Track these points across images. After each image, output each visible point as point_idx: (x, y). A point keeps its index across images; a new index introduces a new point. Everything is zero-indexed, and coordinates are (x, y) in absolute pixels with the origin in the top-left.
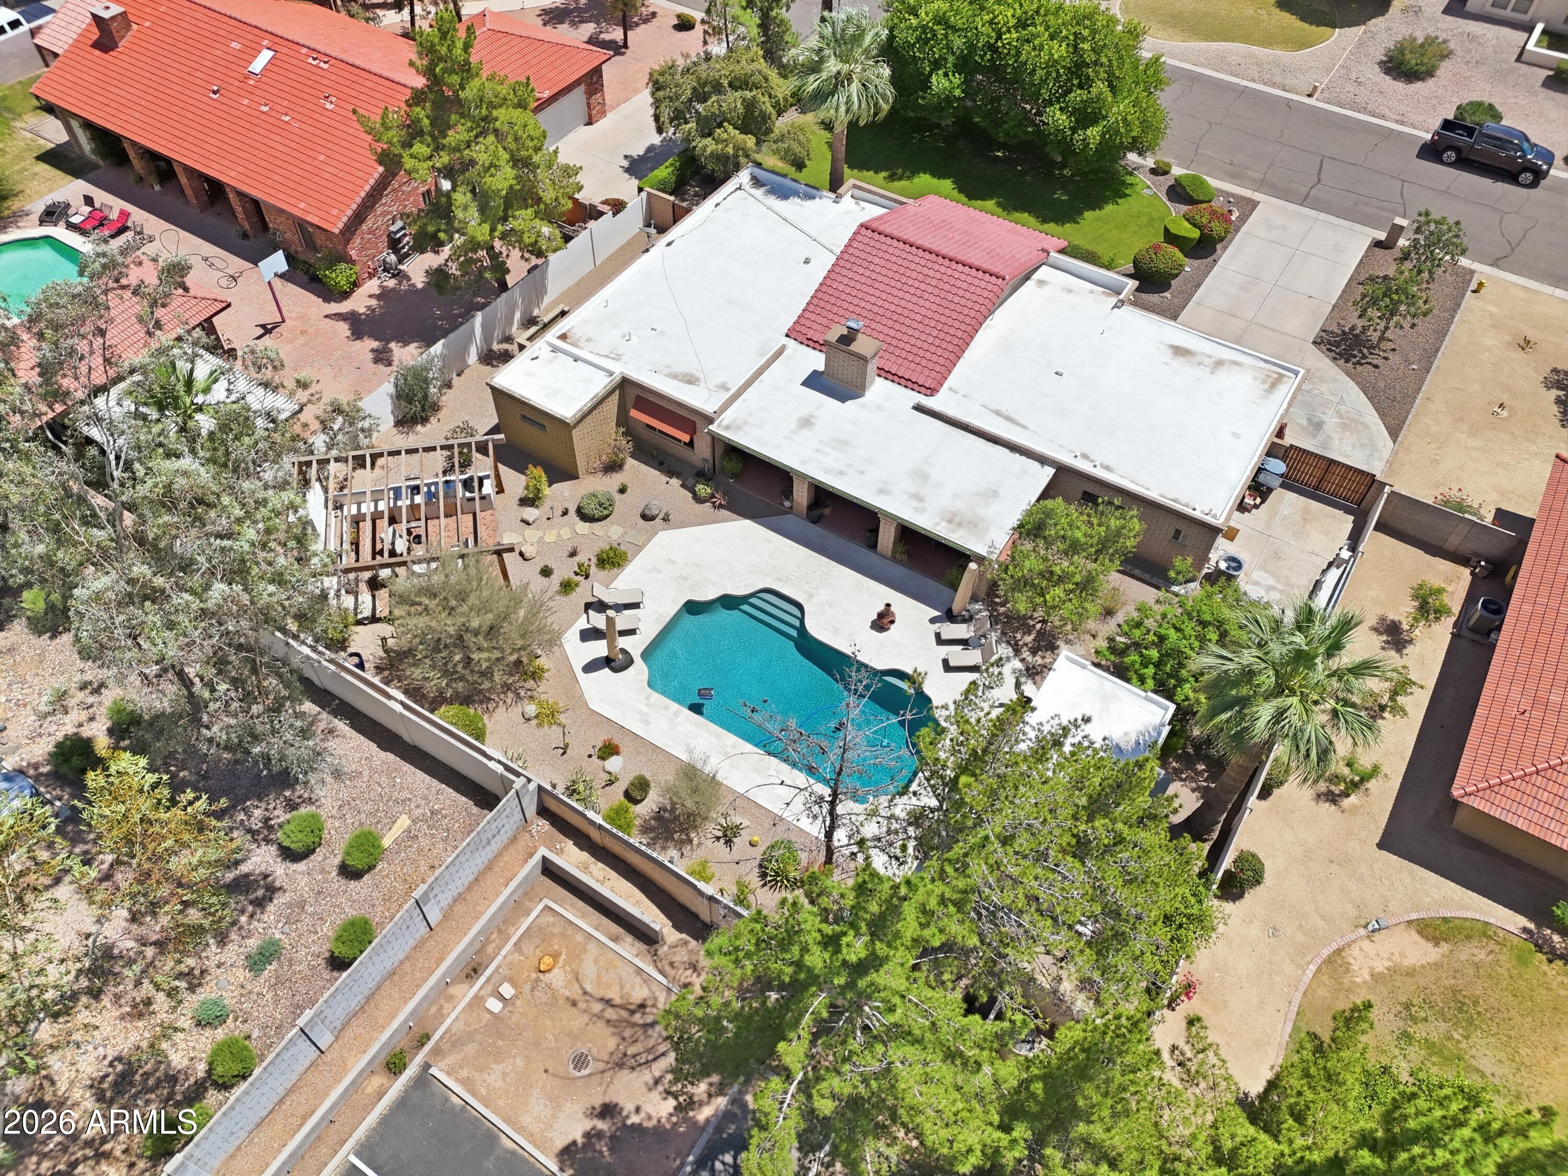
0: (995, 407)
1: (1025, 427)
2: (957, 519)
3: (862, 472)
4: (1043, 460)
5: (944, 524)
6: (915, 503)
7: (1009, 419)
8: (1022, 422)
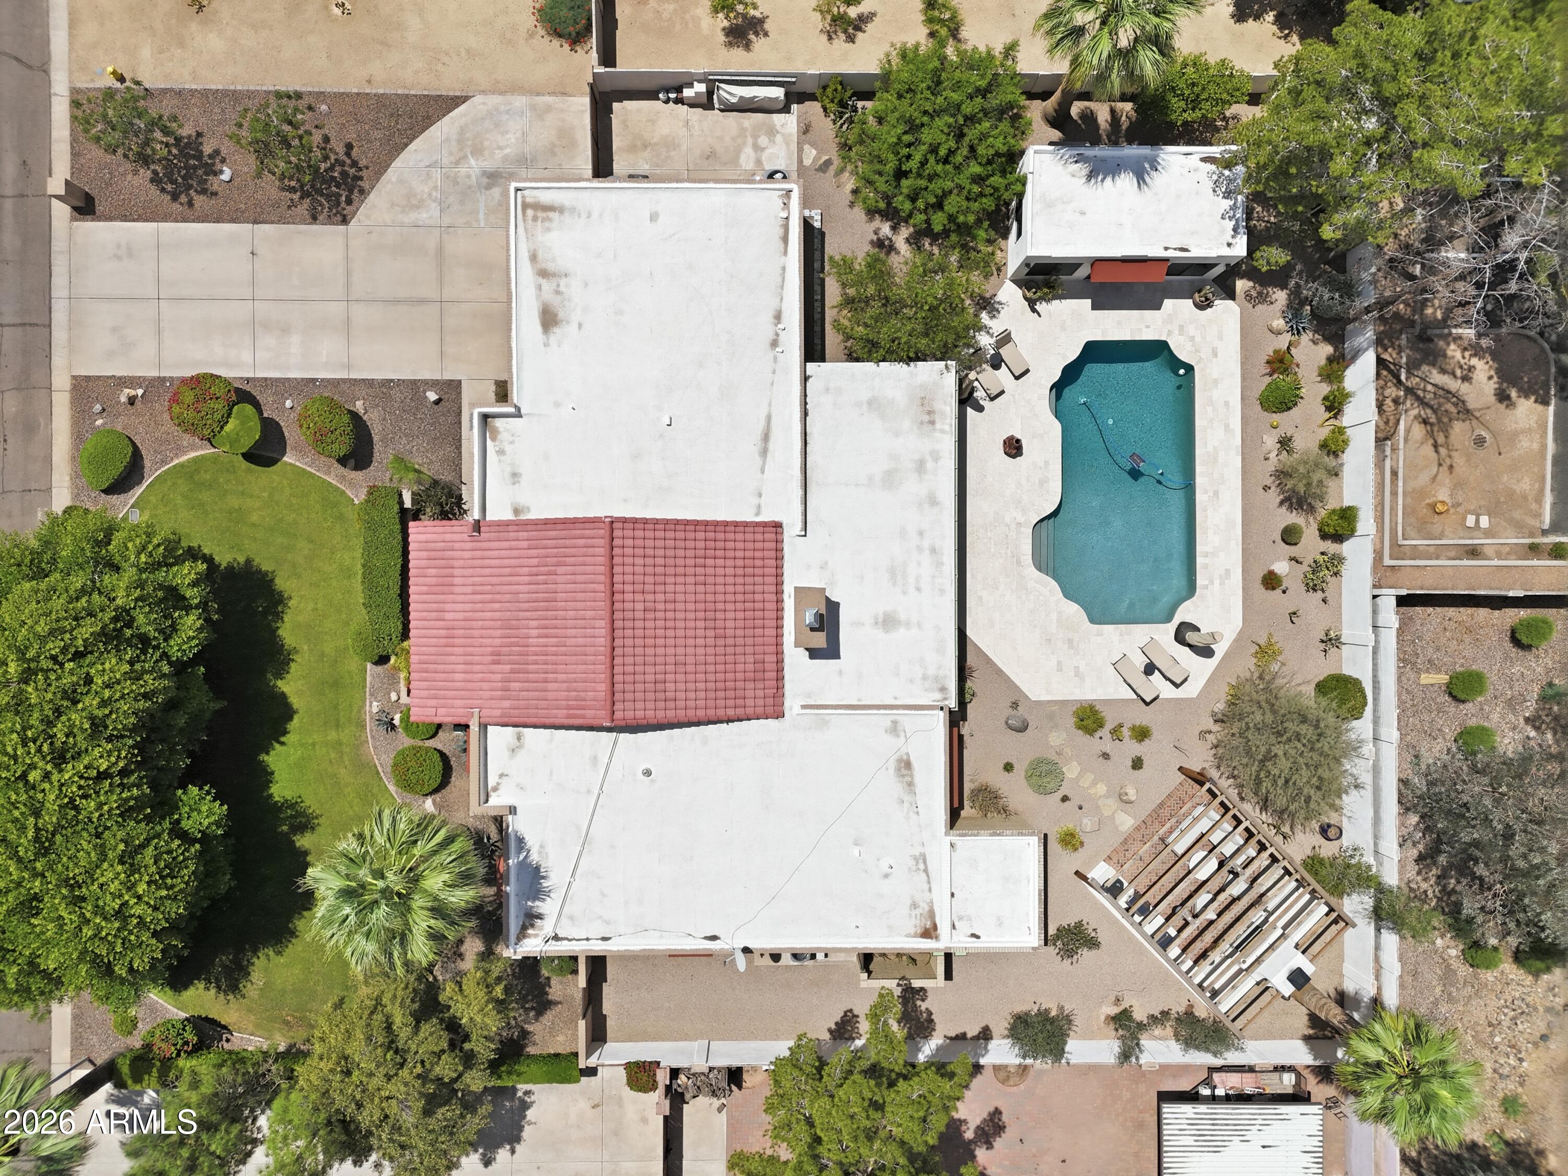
0: (758, 460)
1: (769, 418)
2: (926, 418)
3: (921, 534)
5: (938, 426)
6: (930, 465)
7: (766, 437)
8: (762, 423)
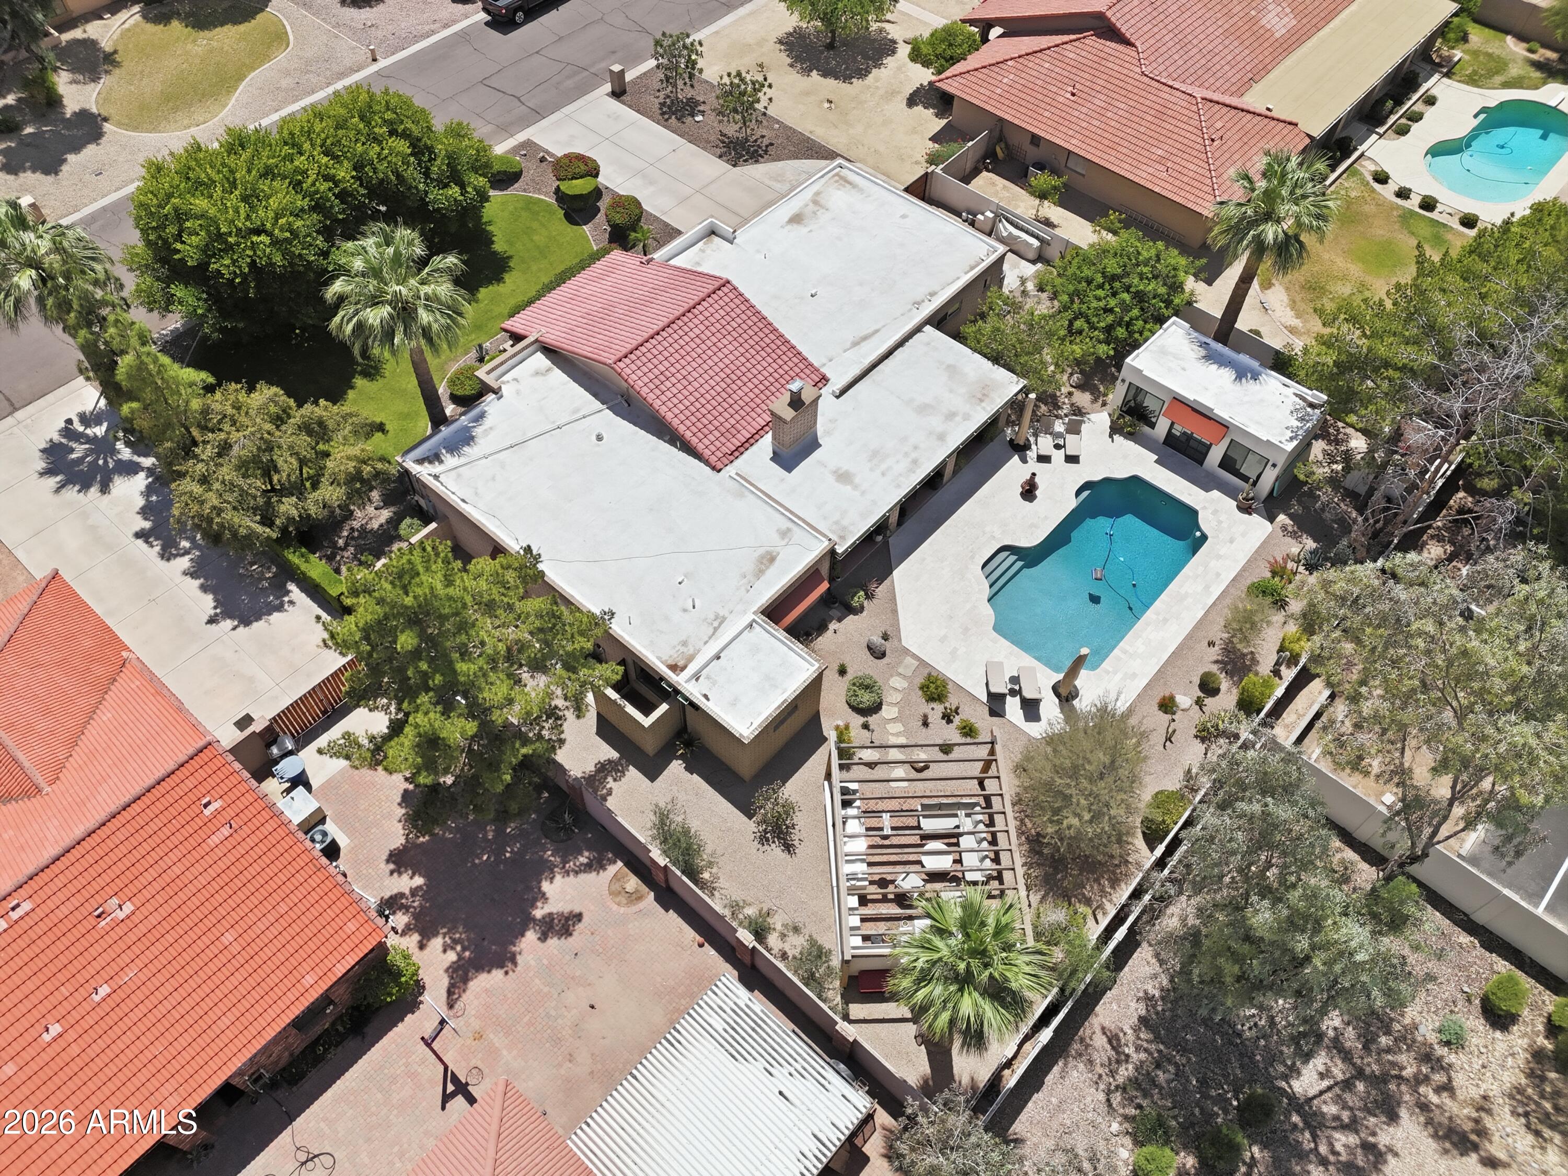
0: (848, 345)
1: (877, 331)
2: (979, 396)
3: (916, 448)
4: (918, 329)
5: (983, 404)
6: (958, 419)
7: (865, 338)
8: (870, 331)
